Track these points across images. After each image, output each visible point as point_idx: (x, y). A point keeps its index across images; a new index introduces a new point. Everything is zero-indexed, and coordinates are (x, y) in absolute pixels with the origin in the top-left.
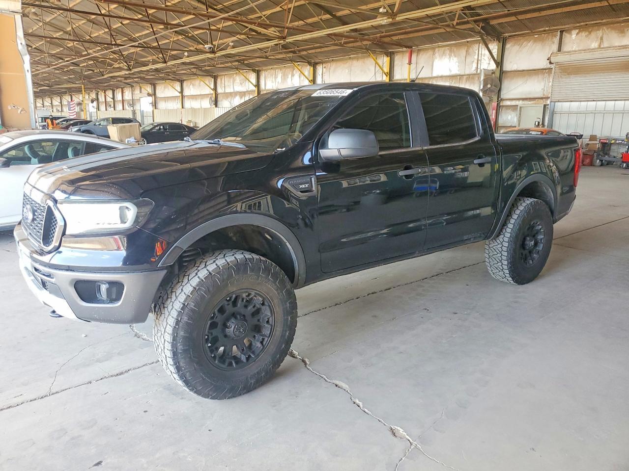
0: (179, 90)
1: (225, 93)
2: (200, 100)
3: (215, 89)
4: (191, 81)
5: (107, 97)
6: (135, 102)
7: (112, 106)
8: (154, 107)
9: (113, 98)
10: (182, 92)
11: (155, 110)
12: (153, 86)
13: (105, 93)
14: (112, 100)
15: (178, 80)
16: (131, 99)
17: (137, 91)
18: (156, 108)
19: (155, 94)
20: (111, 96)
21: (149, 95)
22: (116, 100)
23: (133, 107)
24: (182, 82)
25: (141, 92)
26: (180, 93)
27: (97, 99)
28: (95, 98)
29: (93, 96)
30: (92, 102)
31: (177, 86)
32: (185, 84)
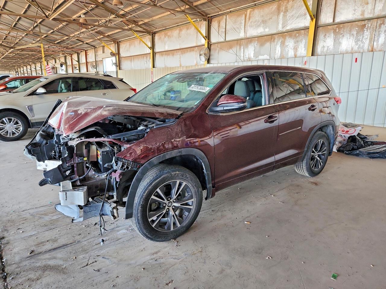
0: (150, 45)
1: (225, 41)
2: (178, 56)
3: (208, 37)
4: (166, 31)
5: (73, 60)
6: (98, 64)
7: (78, 68)
8: (118, 67)
9: (78, 61)
10: (153, 47)
11: (119, 71)
12: (117, 45)
13: (71, 57)
14: (78, 63)
15: (148, 32)
16: (95, 61)
17: (100, 51)
18: (120, 69)
19: (119, 54)
20: (77, 60)
21: (113, 54)
22: (81, 63)
23: (96, 68)
24: (153, 34)
25: (103, 52)
26: (150, 48)
27: (66, 63)
28: (64, 62)
29: (63, 60)
30: (61, 65)
31: (147, 40)
32: (157, 37)
